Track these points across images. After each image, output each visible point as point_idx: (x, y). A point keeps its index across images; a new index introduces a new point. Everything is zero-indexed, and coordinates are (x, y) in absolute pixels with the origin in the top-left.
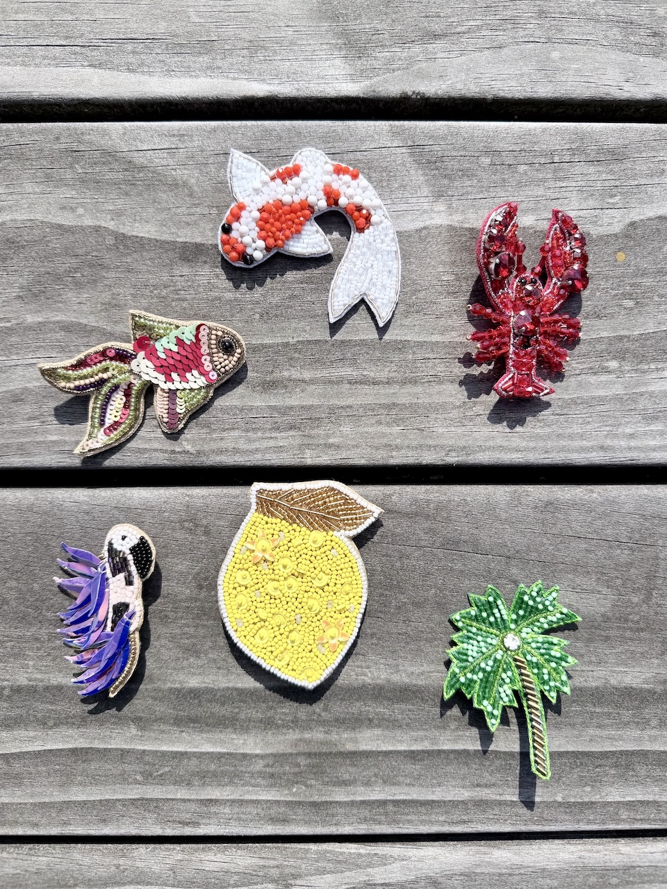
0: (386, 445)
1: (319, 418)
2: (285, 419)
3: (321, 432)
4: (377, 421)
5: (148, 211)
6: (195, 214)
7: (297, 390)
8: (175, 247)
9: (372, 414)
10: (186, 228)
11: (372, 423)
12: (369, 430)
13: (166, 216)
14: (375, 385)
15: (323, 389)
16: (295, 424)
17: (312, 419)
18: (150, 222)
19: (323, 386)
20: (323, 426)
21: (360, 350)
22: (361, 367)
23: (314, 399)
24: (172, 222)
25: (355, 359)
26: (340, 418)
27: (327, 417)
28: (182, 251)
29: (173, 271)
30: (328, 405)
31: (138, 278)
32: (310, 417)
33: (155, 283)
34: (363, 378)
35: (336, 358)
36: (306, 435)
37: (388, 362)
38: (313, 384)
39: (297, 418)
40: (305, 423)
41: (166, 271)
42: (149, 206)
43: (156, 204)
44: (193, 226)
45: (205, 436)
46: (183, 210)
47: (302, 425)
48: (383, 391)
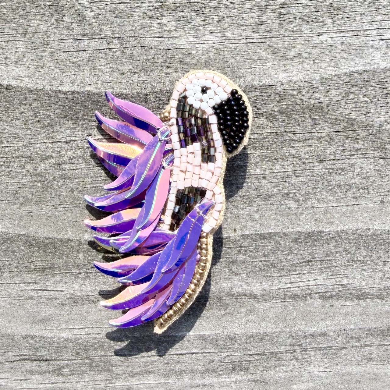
1: (276, 353)
2: (224, 355)
4: (364, 356)
5: (17, 46)
6: (87, 49)
7: (242, 310)
8: (57, 100)
9: (356, 344)
10: (74, 71)
11: (357, 359)
12: (352, 369)
13: (43, 54)
14: (361, 299)
15: (281, 307)
16: (240, 362)
17: (266, 355)
18: (20, 63)
19: (281, 303)
20: (283, 365)
21: (336, 247)
22: (339, 273)
23: (269, 324)
24: (53, 62)
25: (330, 260)
26: (308, 352)
27: (289, 351)
28: (67, 106)
29: (55, 134)
30: (290, 332)
31: (3, 147)
32: (262, 352)
33: (28, 154)
34: (343, 289)
35: (301, 259)
36: (258, 380)
37: (378, 264)
38: (266, 301)
39: (243, 353)
40: (255, 361)
41: (44, 135)
42: (18, 39)
43: (28, 36)
44: (83, 68)
45: (104, 385)
46: (69, 44)
47: (251, 365)
48: (373, 308)
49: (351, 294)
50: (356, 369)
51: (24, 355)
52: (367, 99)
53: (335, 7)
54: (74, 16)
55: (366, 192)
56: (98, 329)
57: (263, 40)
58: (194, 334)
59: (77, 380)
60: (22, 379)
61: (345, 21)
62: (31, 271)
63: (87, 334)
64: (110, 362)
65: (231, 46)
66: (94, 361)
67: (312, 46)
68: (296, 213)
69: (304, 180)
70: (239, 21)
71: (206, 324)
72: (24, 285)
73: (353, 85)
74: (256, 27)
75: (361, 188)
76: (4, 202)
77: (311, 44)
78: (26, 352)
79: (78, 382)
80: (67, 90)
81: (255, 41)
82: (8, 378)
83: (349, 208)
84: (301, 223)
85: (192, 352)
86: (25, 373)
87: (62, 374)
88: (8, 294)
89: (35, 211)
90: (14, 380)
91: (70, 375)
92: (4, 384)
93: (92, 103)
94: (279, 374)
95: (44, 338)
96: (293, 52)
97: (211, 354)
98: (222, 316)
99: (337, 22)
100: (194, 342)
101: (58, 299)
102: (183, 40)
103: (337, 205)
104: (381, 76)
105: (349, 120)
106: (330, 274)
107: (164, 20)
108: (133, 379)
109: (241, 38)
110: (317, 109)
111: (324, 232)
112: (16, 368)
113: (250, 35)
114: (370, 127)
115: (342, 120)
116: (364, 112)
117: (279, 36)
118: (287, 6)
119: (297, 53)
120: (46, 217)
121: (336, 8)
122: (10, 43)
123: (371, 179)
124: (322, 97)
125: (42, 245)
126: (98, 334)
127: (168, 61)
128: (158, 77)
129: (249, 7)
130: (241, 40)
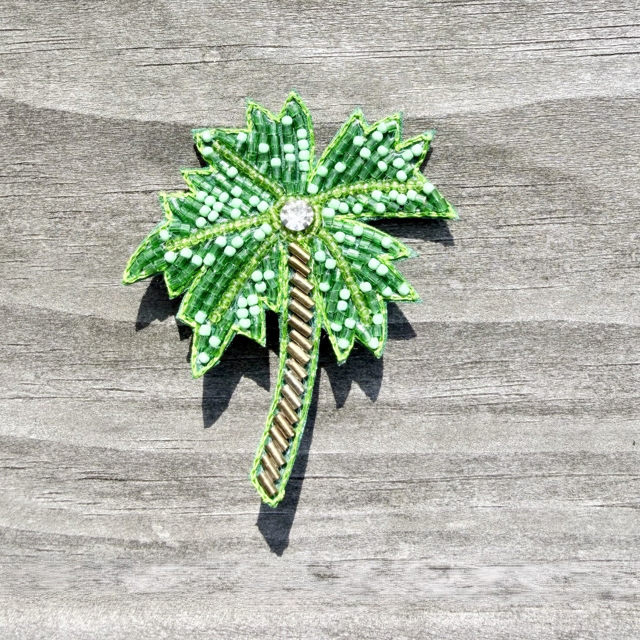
0: (566, 537)
1: (428, 481)
2: (357, 481)
3: (431, 508)
4: (547, 489)
5: (75, 57)
6: (173, 62)
7: (384, 423)
8: (131, 133)
9: (537, 473)
10: (155, 93)
11: (537, 492)
12: (530, 505)
13: (112, 68)
14: (546, 415)
15: (437, 422)
16: (379, 491)
17: (414, 483)
18: (81, 80)
19: (436, 417)
20: (436, 497)
21: (515, 344)
22: (517, 379)
23: (419, 443)
24: (127, 79)
25: (506, 361)
26: (471, 481)
27: (444, 479)
28: (146, 142)
29: (130, 182)
30: (447, 455)
31: (59, 197)
32: (409, 478)
33: (94, 208)
34: (521, 400)
35: (466, 359)
36: (401, 515)
37: (573, 369)
38: (416, 413)
39: (383, 480)
40: (399, 491)
41: (114, 182)
42: (77, 46)
43: (91, 42)
44: (169, 89)
45: (197, 514)
46: (147, 55)
47: (393, 495)
48: (562, 427)
49: (532, 407)
50: (534, 505)
51: (92, 473)
52: (569, 141)
53: (528, 7)
54: (154, 14)
55: (561, 271)
56: (189, 443)
57: (423, 53)
58: (317, 453)
59: (162, 507)
60: (89, 502)
61: (542, 28)
62: (99, 365)
63: (175, 448)
64: (205, 485)
65: (377, 60)
66: (184, 483)
67: (493, 62)
68: (461, 297)
69: (475, 252)
70: (389, 25)
71: (334, 441)
72: (90, 382)
73: (550, 120)
74: (413, 35)
75: (554, 265)
76: (62, 271)
77: (492, 60)
78: (94, 468)
79: (163, 509)
80: (146, 120)
81: (412, 54)
82: (71, 501)
83: (536, 291)
84: (468, 311)
85: (315, 476)
86: (94, 496)
87: (142, 499)
88: (69, 393)
89: (103, 285)
90: (79, 504)
91: (153, 500)
92: (66, 508)
93: (180, 139)
94: (430, 507)
95: (118, 451)
96: (465, 70)
97: (340, 479)
98: (356, 431)
99: (532, 28)
100: (318, 463)
101: (136, 402)
102: (309, 51)
103: (518, 288)
104: (591, 109)
105: (542, 169)
106: (505, 380)
107: (282, 22)
108: (236, 508)
109: (391, 49)
110: (496, 153)
111: (499, 323)
112: (81, 489)
113: (404, 46)
114: (571, 180)
115: (531, 170)
116: (564, 159)
117: (446, 48)
118: (459, 4)
119: (471, 73)
120: (118, 293)
121: (530, 8)
122: (66, 52)
123: (568, 253)
124: (505, 137)
125: (114, 330)
126: (189, 449)
127: (288, 80)
128: (273, 104)
129: (405, 5)
130: (392, 53)
